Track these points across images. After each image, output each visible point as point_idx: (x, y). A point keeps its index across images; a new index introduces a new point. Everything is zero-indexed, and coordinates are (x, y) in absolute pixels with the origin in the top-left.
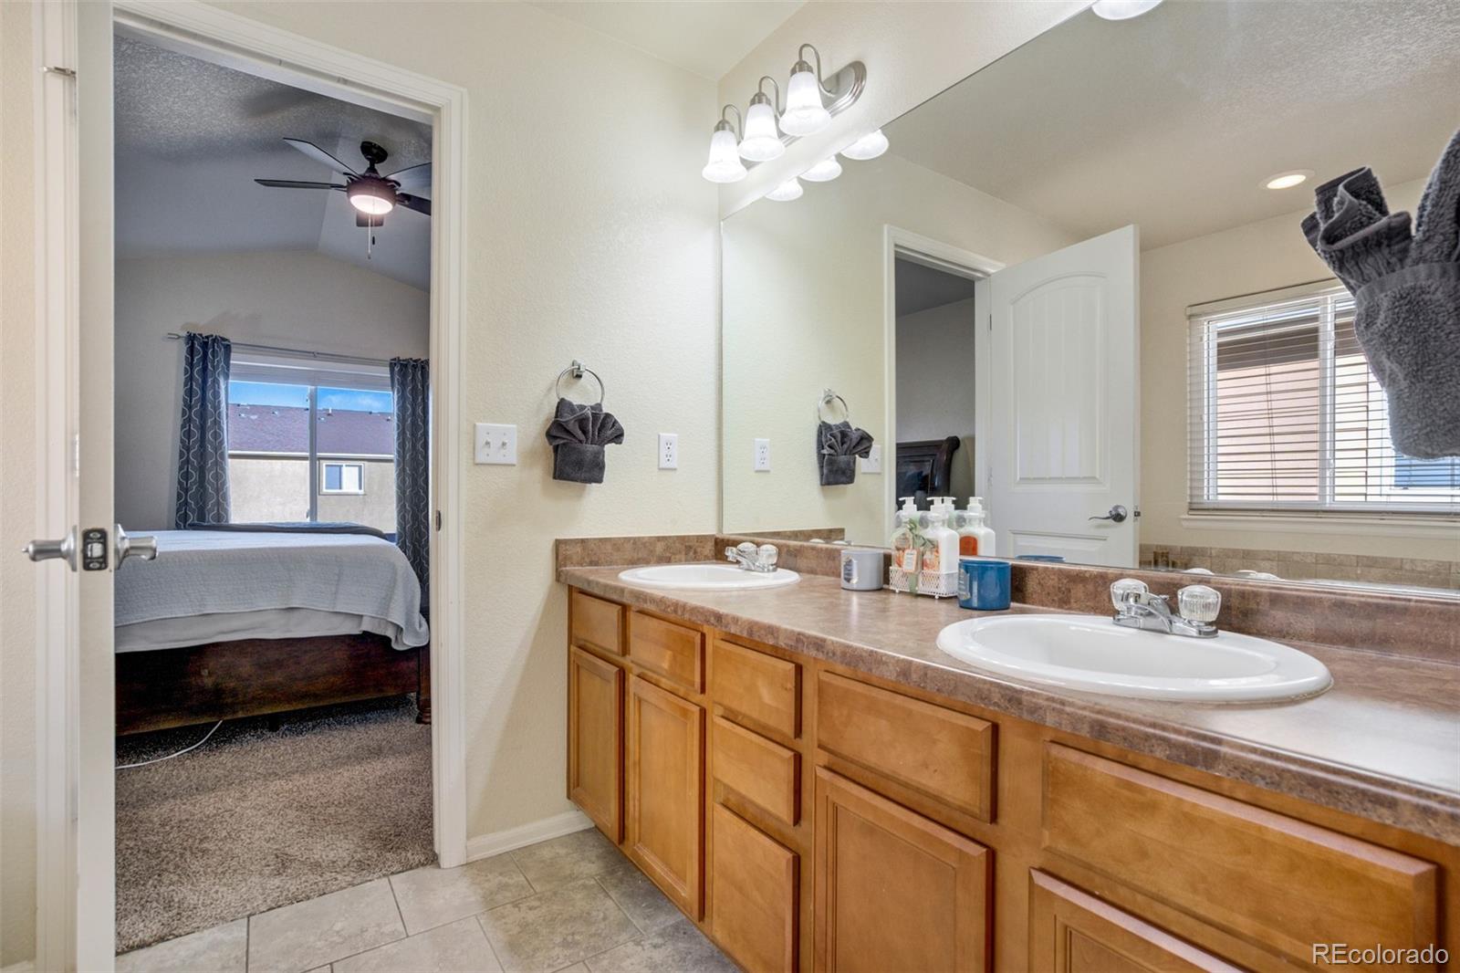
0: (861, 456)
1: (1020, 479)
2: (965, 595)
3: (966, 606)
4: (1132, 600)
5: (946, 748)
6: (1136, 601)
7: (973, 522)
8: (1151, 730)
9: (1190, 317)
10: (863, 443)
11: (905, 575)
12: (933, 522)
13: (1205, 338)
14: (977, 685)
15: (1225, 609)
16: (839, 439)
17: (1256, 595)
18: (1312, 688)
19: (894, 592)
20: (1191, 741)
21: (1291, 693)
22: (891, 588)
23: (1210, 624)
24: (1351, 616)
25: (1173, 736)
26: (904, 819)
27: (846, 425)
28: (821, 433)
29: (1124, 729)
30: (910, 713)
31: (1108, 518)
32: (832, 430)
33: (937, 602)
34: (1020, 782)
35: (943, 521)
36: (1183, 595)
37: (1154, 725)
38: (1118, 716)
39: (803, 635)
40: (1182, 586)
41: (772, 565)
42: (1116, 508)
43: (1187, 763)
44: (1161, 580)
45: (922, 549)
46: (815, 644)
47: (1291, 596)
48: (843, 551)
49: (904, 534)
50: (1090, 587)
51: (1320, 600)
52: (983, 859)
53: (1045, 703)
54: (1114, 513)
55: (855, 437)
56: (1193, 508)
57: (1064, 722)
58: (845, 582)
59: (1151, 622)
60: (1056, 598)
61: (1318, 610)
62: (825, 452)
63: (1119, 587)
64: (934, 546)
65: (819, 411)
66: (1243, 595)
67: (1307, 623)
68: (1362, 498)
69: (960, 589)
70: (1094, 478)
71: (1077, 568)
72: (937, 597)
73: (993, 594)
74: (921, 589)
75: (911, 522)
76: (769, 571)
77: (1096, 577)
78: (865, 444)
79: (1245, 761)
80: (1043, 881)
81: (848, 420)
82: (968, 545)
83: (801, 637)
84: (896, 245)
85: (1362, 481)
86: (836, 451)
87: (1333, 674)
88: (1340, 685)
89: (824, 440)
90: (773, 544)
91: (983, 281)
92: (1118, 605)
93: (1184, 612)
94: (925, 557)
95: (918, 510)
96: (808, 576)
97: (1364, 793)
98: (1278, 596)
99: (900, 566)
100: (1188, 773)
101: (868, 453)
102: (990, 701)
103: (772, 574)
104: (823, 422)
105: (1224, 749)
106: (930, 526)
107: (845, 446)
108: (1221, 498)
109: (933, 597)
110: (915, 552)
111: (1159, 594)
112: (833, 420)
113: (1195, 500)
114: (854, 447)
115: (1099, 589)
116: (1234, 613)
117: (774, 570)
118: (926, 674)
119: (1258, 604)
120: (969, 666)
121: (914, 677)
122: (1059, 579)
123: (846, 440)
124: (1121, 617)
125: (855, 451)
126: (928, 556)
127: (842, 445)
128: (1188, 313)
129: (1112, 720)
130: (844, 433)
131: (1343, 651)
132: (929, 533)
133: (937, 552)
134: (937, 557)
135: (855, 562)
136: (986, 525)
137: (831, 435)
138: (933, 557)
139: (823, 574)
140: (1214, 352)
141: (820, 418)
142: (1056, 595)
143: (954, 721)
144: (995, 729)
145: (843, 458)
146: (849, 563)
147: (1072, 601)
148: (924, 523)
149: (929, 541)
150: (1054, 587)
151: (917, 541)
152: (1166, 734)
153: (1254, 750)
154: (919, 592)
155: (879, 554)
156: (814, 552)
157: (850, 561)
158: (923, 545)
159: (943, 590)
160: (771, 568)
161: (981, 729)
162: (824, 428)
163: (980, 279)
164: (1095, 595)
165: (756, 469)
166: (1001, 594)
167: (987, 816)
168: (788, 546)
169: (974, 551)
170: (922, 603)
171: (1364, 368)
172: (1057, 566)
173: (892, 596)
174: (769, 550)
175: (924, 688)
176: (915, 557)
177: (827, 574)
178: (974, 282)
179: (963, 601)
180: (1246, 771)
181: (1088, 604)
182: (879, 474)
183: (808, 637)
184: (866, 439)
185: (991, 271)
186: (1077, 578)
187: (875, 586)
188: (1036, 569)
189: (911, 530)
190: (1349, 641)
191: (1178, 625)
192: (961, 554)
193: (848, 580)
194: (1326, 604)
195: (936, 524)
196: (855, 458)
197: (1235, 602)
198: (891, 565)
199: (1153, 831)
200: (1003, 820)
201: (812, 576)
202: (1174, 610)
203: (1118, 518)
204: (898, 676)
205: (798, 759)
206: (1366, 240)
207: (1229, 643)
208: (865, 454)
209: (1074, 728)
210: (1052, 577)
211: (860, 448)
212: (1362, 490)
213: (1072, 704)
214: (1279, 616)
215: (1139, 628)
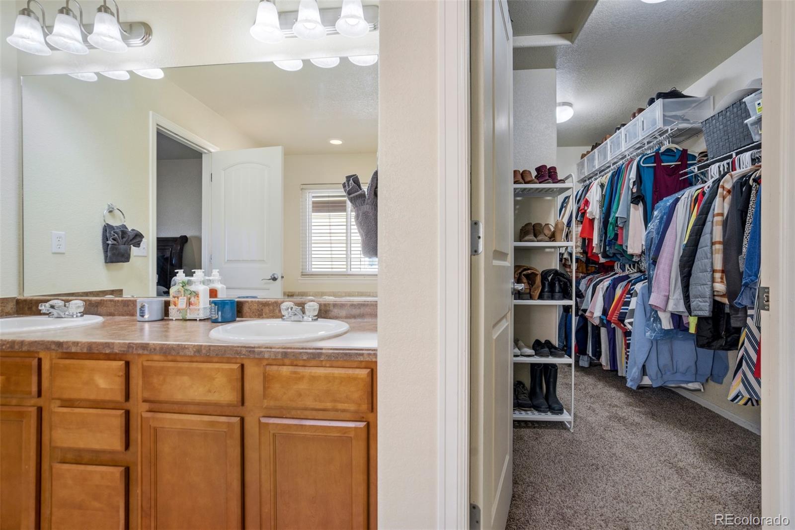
0: (133, 246)
1: (228, 260)
2: (214, 317)
3: (215, 321)
4: (290, 310)
5: (220, 380)
6: (291, 310)
7: (214, 282)
8: (302, 351)
9: (302, 189)
10: (137, 238)
11: (179, 310)
12: (195, 282)
13: (308, 199)
14: (235, 349)
15: (320, 310)
16: (120, 235)
17: (329, 304)
18: (345, 331)
19: (172, 320)
20: (314, 351)
21: (340, 333)
22: (170, 318)
23: (315, 316)
24: (355, 308)
25: (309, 351)
26: (199, 419)
27: (124, 226)
28: (106, 231)
29: (293, 352)
30: (200, 369)
31: (270, 279)
32: (114, 229)
33: (198, 322)
34: (253, 385)
35: (201, 282)
36: (306, 306)
37: (303, 349)
38: (291, 348)
39: (133, 343)
40: (305, 304)
41: (80, 313)
42: (273, 275)
43: (313, 358)
44: (298, 302)
45: (189, 296)
46: (141, 347)
47: (339, 304)
48: (138, 300)
49: (178, 289)
50: (271, 307)
51: (347, 304)
52: (239, 422)
53: (264, 350)
54: (273, 277)
55: (131, 235)
56: (303, 275)
57: (272, 355)
58: (140, 317)
59: (296, 318)
60: (257, 314)
61: (346, 308)
62: (109, 242)
63: (284, 306)
64: (197, 295)
65: (104, 216)
66: (325, 305)
67: (343, 313)
68: (359, 270)
69: (211, 314)
70: (264, 261)
71: (265, 300)
72: (198, 320)
73: (229, 315)
74: (189, 317)
75: (183, 282)
76: (77, 316)
77: (273, 303)
78: (138, 239)
79: (329, 353)
80: (264, 420)
81: (125, 224)
82: (213, 293)
83: (131, 345)
84: (157, 125)
85: (359, 263)
86: (117, 242)
87: (350, 327)
88: (352, 329)
89: (108, 235)
90: (81, 300)
91: (207, 155)
92: (284, 313)
93: (307, 312)
94: (190, 300)
95: (186, 276)
96: (109, 317)
97: (357, 353)
98: (336, 304)
99: (175, 306)
100: (313, 362)
101: (139, 244)
102: (241, 354)
103: (80, 319)
104: (107, 224)
105: (323, 351)
106: (194, 284)
107: (125, 240)
108: (313, 270)
109: (196, 320)
110: (185, 298)
111: (299, 306)
112: (115, 223)
113: (304, 271)
114: (131, 240)
115: (275, 308)
116: (322, 312)
117: (82, 316)
118: (210, 349)
119: (330, 308)
120: (226, 342)
121: (204, 351)
122: (258, 306)
123: (125, 236)
124: (285, 317)
125: (131, 243)
126: (193, 300)
127: (122, 238)
128: (301, 188)
129: (289, 350)
130: (123, 231)
131: (353, 320)
132: (192, 288)
133: (198, 297)
134: (198, 299)
135: (146, 305)
136: (221, 283)
137: (114, 232)
138: (196, 300)
139: (119, 315)
140: (311, 206)
141: (105, 221)
142: (257, 312)
143: (224, 367)
144: (242, 366)
145: (122, 247)
146: (143, 307)
147: (264, 314)
148: (189, 283)
149: (194, 292)
150: (256, 309)
151: (186, 292)
152: (306, 351)
153: (331, 349)
154: (187, 318)
155: (162, 301)
156: (112, 303)
157: (144, 305)
158: (190, 294)
159: (202, 316)
160: (79, 315)
161: (236, 368)
162: (107, 228)
163: (205, 153)
164: (273, 311)
165: (53, 251)
166: (232, 315)
167: (240, 404)
168: (90, 301)
169: (216, 296)
170: (189, 323)
171: (358, 235)
172: (257, 300)
173: (170, 322)
174: (77, 305)
175: (209, 355)
176: (185, 300)
177: (123, 315)
178: (202, 154)
179: (214, 320)
180: (329, 356)
181: (271, 315)
182: (146, 256)
183: (136, 344)
184: (140, 236)
185: (212, 150)
186: (266, 304)
187: (160, 318)
188: (247, 302)
189: (183, 287)
190: (354, 317)
191: (305, 318)
192: (210, 297)
193: (143, 316)
194: (349, 305)
195: (196, 283)
196: (131, 247)
197: (323, 307)
198: (170, 306)
199: (303, 386)
200: (246, 404)
201: (111, 317)
202: (304, 313)
203: (274, 279)
204: (195, 352)
205: (128, 413)
206: (357, 196)
207: (322, 322)
208: (138, 245)
209: (276, 356)
210: (255, 305)
211: (134, 241)
212: (359, 266)
213: (274, 348)
214: (335, 311)
215: (292, 321)
